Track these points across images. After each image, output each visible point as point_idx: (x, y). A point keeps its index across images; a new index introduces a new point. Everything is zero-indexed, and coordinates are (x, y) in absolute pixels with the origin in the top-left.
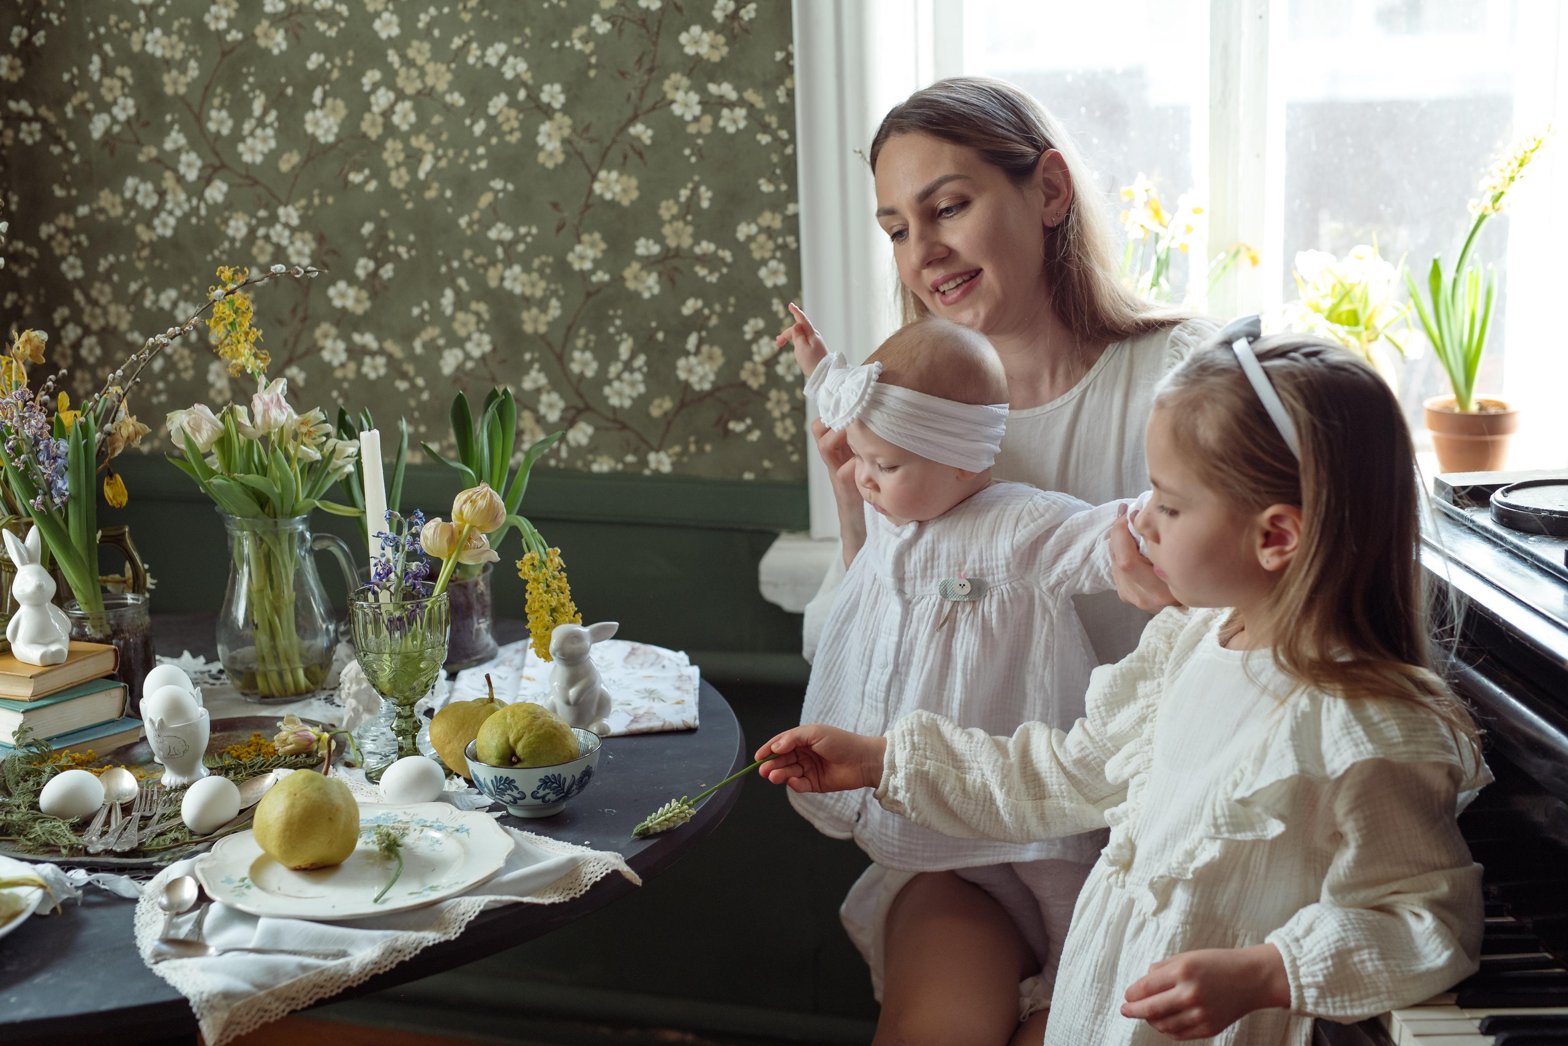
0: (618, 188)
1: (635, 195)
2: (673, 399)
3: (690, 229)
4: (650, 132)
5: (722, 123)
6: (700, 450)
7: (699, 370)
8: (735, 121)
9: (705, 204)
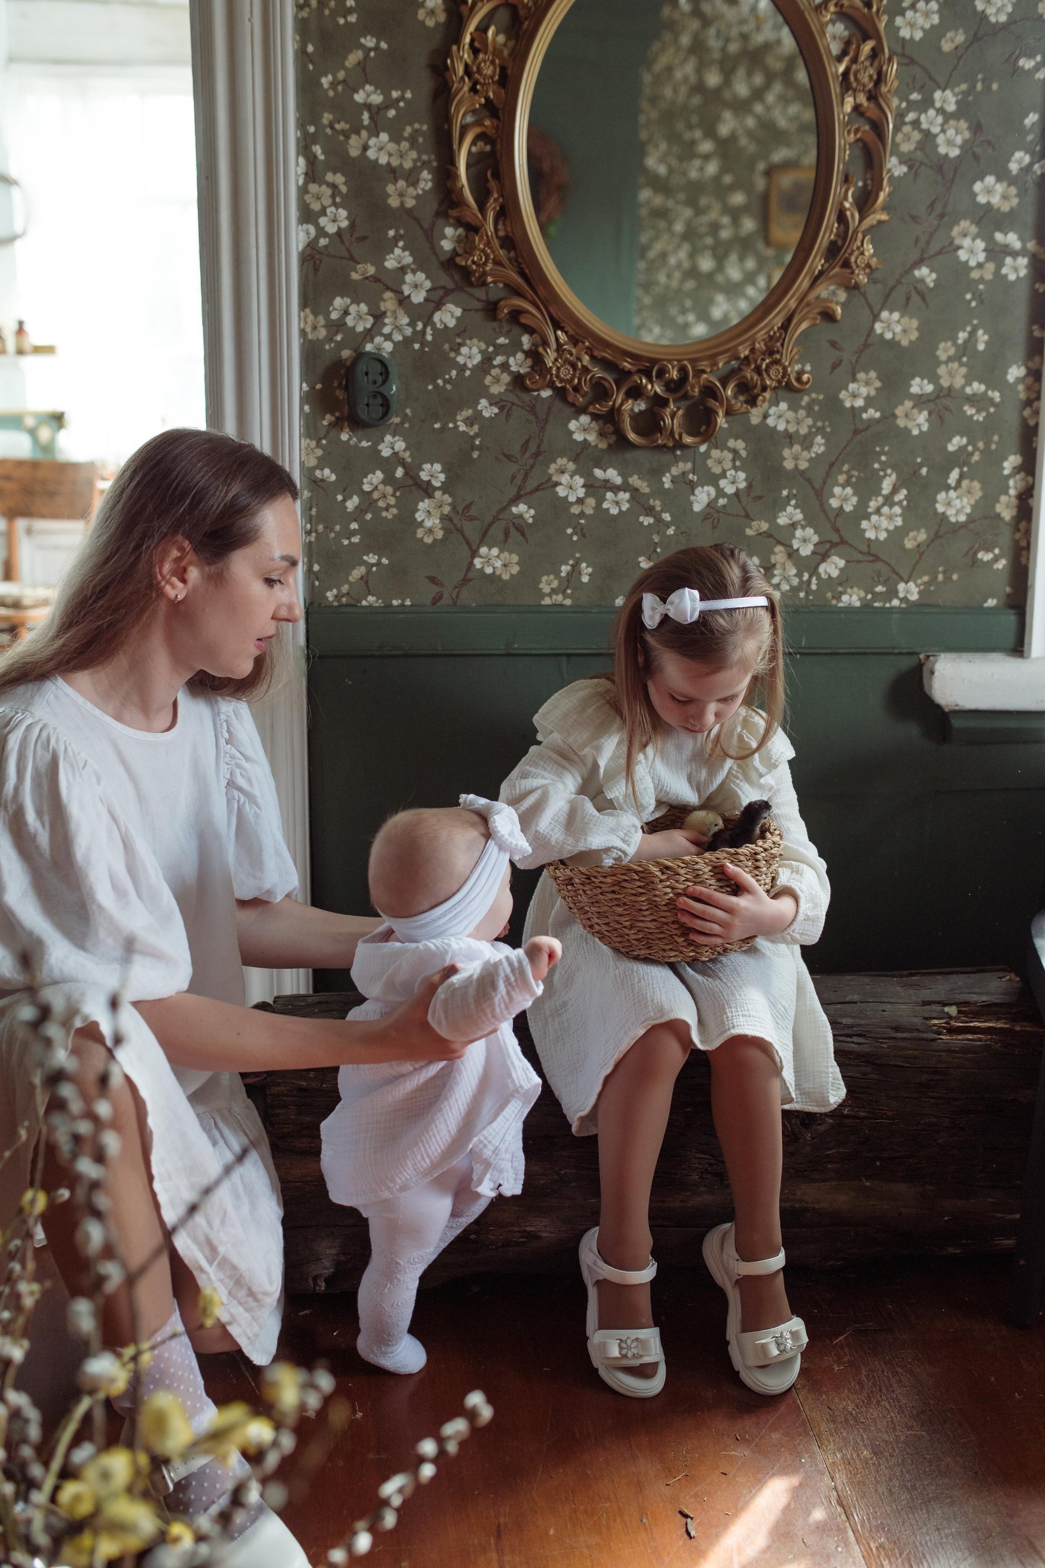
0: (898, 329)
1: (914, 335)
2: (927, 532)
3: (964, 370)
4: (934, 276)
5: (1004, 271)
6: (948, 579)
7: (957, 503)
8: (1016, 270)
9: (981, 347)
